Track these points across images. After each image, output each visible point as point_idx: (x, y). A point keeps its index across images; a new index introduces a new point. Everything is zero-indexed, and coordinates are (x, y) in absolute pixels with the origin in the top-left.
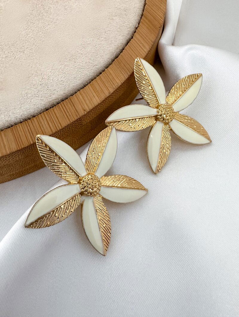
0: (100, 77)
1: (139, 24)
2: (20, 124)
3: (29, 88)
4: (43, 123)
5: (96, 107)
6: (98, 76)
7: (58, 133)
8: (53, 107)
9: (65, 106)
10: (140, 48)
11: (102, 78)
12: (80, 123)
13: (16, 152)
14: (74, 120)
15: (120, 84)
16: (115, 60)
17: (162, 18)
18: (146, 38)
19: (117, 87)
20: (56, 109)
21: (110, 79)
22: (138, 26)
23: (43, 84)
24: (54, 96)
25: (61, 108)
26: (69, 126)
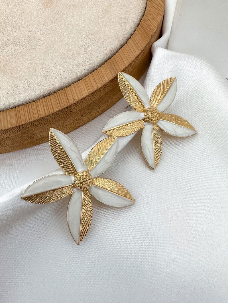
1: (135, 31)
2: (22, 106)
3: (34, 78)
4: (40, 107)
5: (84, 98)
6: (91, 73)
7: (51, 116)
8: (50, 95)
9: (59, 95)
10: (131, 52)
11: (94, 75)
13: (15, 127)
14: (64, 107)
15: (107, 81)
16: (108, 61)
17: (155, 28)
18: (137, 44)
19: (105, 83)
20: (52, 97)
21: (100, 76)
22: (133, 34)
23: (45, 76)
24: (52, 86)
25: (56, 96)
26: (60, 112)
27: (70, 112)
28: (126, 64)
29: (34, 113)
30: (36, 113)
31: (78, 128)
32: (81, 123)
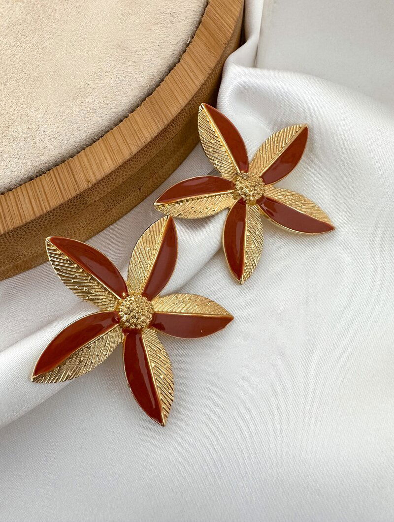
0: (119, 127)
1: (193, 38)
4: (22, 201)
5: (107, 176)
6: (116, 125)
7: (46, 218)
8: (41, 175)
9: (59, 174)
10: (189, 79)
11: (121, 129)
12: (82, 202)
14: (70, 197)
15: (149, 139)
16: (147, 99)
17: (230, 28)
18: (200, 62)
19: (144, 144)
20: (45, 179)
21: (135, 130)
22: (190, 42)
23: (28, 137)
24: (43, 158)
25: (53, 177)
26: (63, 207)
27: (83, 204)
28: (182, 104)
29: (13, 214)
30: (16, 212)
31: (102, 230)
32: (106, 222)
